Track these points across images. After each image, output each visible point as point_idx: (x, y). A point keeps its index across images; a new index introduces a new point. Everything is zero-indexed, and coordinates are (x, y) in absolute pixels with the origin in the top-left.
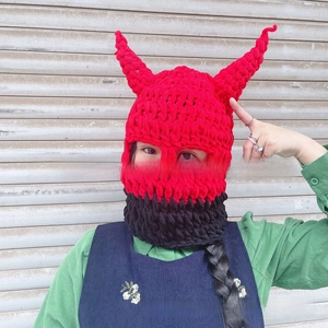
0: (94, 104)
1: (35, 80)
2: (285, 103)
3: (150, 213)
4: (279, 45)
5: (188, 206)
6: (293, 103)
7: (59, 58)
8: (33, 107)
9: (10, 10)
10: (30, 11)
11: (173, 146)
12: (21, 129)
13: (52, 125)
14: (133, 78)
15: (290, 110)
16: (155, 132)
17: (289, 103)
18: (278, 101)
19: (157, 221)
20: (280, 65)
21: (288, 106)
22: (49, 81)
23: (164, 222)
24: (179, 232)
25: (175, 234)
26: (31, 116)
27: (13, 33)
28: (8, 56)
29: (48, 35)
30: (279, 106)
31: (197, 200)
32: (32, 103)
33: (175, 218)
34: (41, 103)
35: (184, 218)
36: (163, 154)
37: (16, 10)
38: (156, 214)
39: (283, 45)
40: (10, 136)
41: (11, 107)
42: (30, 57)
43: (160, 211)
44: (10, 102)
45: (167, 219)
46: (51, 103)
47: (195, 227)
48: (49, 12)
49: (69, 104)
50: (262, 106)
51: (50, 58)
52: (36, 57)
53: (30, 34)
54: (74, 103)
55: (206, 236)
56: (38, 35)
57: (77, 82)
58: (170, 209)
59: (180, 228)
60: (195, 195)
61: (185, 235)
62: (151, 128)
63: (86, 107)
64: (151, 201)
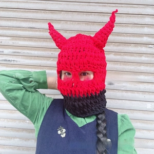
0: (53, 51)
1: (30, 40)
2: (144, 55)
3: (71, 103)
4: (143, 27)
5: (87, 98)
6: (149, 55)
7: (40, 31)
8: (28, 51)
9: (23, 11)
10: (30, 12)
11: (77, 71)
12: (22, 60)
13: (35, 59)
14: (58, 42)
15: (147, 59)
16: (68, 65)
17: (147, 55)
18: (141, 54)
19: (74, 106)
20: (143, 37)
21: (146, 57)
22: (35, 41)
23: (78, 106)
24: (85, 110)
25: (84, 111)
26: (27, 55)
27: (23, 21)
28: (20, 30)
29: (36, 21)
30: (141, 56)
31: (91, 94)
32: (28, 49)
33: (83, 104)
34: (31, 50)
35: (87, 103)
36: (73, 75)
37: (25, 11)
38: (73, 103)
39: (145, 27)
40: (18, 63)
41: (19, 51)
42: (29, 31)
43: (75, 102)
44: (19, 49)
45: (78, 105)
46: (35, 50)
47: (92, 106)
48: (38, 12)
49: (43, 51)
50: (132, 56)
51: (36, 31)
52: (31, 31)
53: (29, 21)
54: (44, 51)
55: (98, 110)
56: (33, 21)
57: (47, 41)
58: (79, 100)
59: (85, 108)
60: (89, 92)
61: (89, 111)
62: (66, 64)
63: (49, 52)
64: (70, 97)
